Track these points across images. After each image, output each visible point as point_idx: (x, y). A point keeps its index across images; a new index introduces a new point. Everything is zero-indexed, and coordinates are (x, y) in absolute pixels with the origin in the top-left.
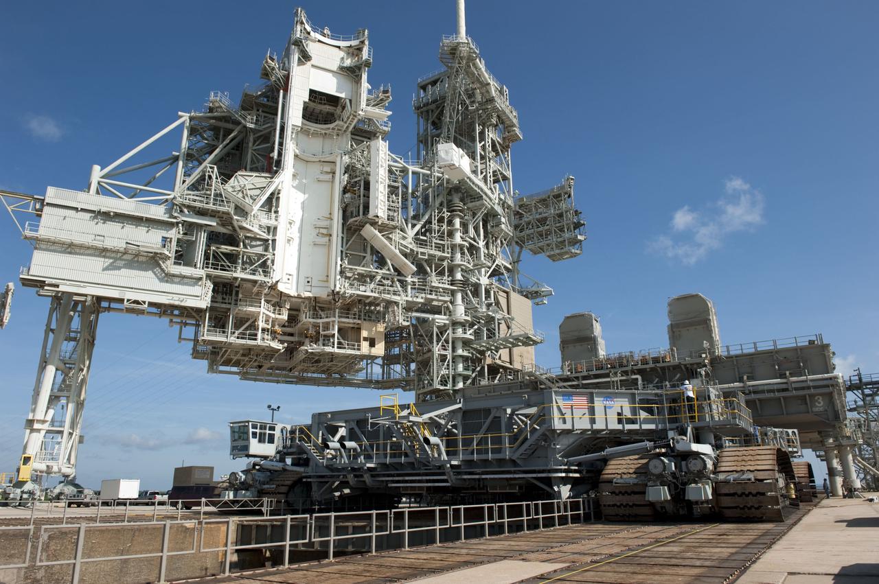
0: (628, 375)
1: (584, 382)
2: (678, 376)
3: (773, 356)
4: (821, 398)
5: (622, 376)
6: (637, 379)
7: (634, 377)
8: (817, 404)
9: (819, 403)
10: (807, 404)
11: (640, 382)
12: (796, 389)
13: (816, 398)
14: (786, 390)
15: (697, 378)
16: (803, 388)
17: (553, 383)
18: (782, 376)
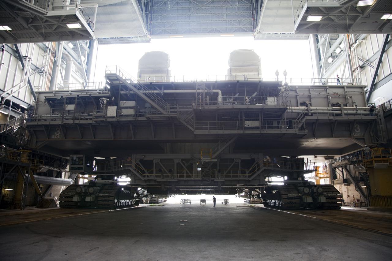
1: (166, 91)
2: (255, 94)
3: (326, 89)
4: (359, 126)
6: (218, 93)
7: (215, 90)
8: (356, 130)
9: (358, 130)
11: (220, 96)
13: (356, 126)
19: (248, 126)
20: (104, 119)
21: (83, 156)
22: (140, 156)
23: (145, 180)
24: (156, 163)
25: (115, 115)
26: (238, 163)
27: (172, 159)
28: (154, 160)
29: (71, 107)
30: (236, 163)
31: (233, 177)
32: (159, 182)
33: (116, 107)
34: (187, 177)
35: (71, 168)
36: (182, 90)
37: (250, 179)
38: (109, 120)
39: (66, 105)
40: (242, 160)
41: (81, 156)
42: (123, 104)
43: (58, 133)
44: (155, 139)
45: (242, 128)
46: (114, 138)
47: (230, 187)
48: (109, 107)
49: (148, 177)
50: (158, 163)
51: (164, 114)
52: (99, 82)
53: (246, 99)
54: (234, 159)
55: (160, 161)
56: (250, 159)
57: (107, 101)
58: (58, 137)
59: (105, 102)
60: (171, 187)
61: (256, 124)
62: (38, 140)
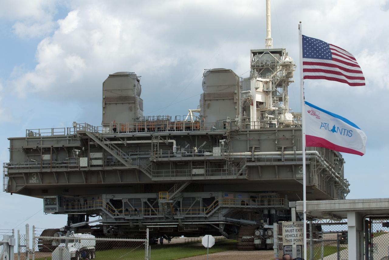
0: (166, 139)
1: (129, 142)
2: (205, 143)
3: (275, 133)
5: (161, 139)
6: (172, 143)
7: (170, 141)
8: (299, 171)
9: (301, 171)
10: (292, 171)
11: (175, 146)
12: (287, 160)
13: (300, 168)
14: (280, 160)
15: (218, 146)
16: (292, 160)
17: (102, 141)
18: (279, 149)
19: (195, 174)
20: (78, 169)
21: (56, 197)
22: (110, 196)
23: (115, 218)
24: (125, 202)
25: (86, 165)
26: (200, 201)
27: (140, 199)
28: (122, 199)
29: (47, 157)
30: (197, 201)
31: (193, 214)
32: (128, 220)
33: (87, 158)
34: (152, 215)
35: (45, 208)
36: (143, 140)
37: (208, 216)
38: (81, 169)
39: (43, 155)
40: (203, 198)
41: (54, 197)
42: (93, 155)
43: (34, 178)
44: (122, 183)
45: (190, 176)
46: (86, 182)
47: (191, 223)
48: (81, 158)
49: (118, 215)
50: (127, 202)
51: (126, 166)
52: (68, 128)
53: (195, 150)
54: (196, 198)
55: (129, 200)
56: (210, 197)
57: (79, 152)
58: (35, 181)
59: (77, 153)
60: (138, 224)
61: (201, 171)
62: (17, 185)
